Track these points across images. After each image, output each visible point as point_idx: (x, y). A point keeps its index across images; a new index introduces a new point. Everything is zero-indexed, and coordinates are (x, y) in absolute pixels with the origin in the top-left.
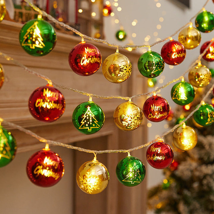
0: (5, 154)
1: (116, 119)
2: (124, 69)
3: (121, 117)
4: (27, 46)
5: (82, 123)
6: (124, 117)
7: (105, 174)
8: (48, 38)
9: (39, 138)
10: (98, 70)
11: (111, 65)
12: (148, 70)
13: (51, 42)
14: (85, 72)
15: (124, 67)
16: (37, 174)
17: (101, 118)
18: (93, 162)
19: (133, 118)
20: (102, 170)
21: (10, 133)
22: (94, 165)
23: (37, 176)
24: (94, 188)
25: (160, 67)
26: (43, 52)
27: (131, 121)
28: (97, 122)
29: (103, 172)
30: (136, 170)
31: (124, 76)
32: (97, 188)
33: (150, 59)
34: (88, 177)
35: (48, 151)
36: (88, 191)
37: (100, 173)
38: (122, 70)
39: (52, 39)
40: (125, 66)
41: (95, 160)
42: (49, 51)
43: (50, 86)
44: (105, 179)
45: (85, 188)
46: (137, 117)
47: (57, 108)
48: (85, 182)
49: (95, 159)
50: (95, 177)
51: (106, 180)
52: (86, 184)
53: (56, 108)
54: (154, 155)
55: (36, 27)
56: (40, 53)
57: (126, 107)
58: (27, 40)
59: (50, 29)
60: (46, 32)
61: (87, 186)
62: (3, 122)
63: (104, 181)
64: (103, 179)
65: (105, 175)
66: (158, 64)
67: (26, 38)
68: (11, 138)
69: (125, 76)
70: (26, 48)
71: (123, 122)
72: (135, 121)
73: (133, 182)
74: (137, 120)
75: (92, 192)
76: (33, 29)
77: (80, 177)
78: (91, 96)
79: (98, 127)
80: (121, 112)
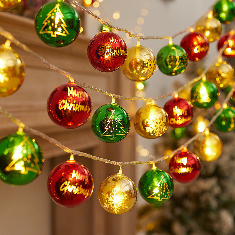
0: (33, 168)
1: (138, 125)
2: (148, 64)
3: (143, 122)
4: (46, 34)
5: (106, 130)
6: (147, 122)
7: (133, 189)
8: (72, 25)
9: (63, 147)
10: (122, 66)
11: (133, 60)
12: (170, 67)
13: (75, 30)
14: (108, 67)
15: (149, 62)
16: (63, 191)
17: (127, 123)
18: (118, 175)
19: (159, 123)
20: (129, 184)
21: (34, 140)
22: (119, 179)
23: (64, 194)
24: (121, 207)
25: (184, 63)
26: (64, 41)
27: (157, 127)
28: (123, 127)
29: (130, 187)
30: (165, 184)
31: (148, 72)
32: (125, 207)
33: (172, 54)
34: (115, 194)
35: (73, 163)
36: (113, 211)
37: (127, 189)
38: (146, 65)
39: (76, 26)
40: (150, 60)
41: (120, 174)
42: (70, 42)
43: (72, 83)
44: (133, 195)
45: (111, 206)
46: (163, 122)
47: (85, 110)
48: (110, 199)
49: (120, 172)
50: (123, 194)
51: (134, 197)
52: (113, 203)
53: (83, 111)
54: (180, 167)
55: (59, 10)
56: (61, 43)
57: (149, 111)
58: (47, 27)
59: (73, 13)
60: (69, 16)
61: (113, 205)
62: (25, 127)
63: (132, 198)
64: (132, 195)
65: (133, 191)
66: (181, 59)
67: (46, 24)
68: (36, 146)
69: (150, 72)
70: (44, 36)
71: (147, 128)
72: (162, 127)
73: (160, 199)
74: (163, 126)
75: (118, 211)
76: (55, 13)
77: (104, 195)
78: (114, 97)
79: (124, 134)
80: (143, 116)
